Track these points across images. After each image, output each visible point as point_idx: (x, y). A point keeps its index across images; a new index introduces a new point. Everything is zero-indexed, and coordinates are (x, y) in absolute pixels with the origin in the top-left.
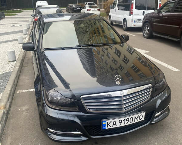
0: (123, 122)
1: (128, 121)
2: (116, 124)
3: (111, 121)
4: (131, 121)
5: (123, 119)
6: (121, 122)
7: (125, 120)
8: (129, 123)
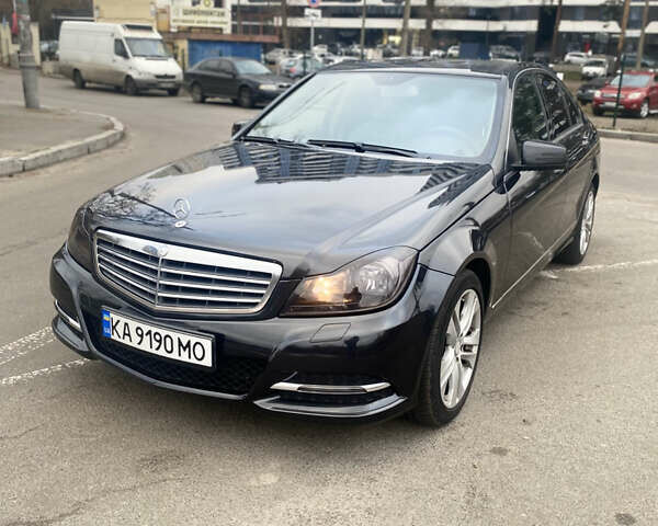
0: (146, 339)
1: (160, 341)
2: (129, 335)
3: (119, 318)
4: (169, 349)
5: (146, 328)
6: (142, 336)
7: (149, 332)
8: (162, 352)
